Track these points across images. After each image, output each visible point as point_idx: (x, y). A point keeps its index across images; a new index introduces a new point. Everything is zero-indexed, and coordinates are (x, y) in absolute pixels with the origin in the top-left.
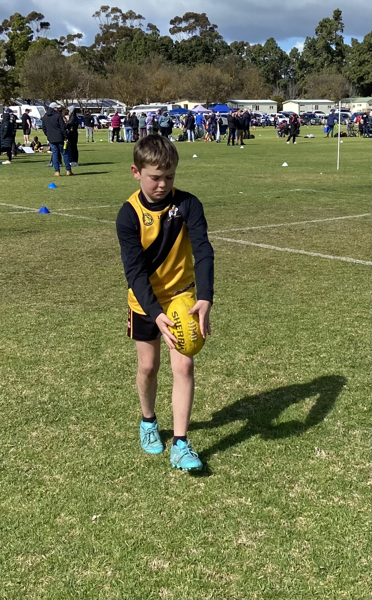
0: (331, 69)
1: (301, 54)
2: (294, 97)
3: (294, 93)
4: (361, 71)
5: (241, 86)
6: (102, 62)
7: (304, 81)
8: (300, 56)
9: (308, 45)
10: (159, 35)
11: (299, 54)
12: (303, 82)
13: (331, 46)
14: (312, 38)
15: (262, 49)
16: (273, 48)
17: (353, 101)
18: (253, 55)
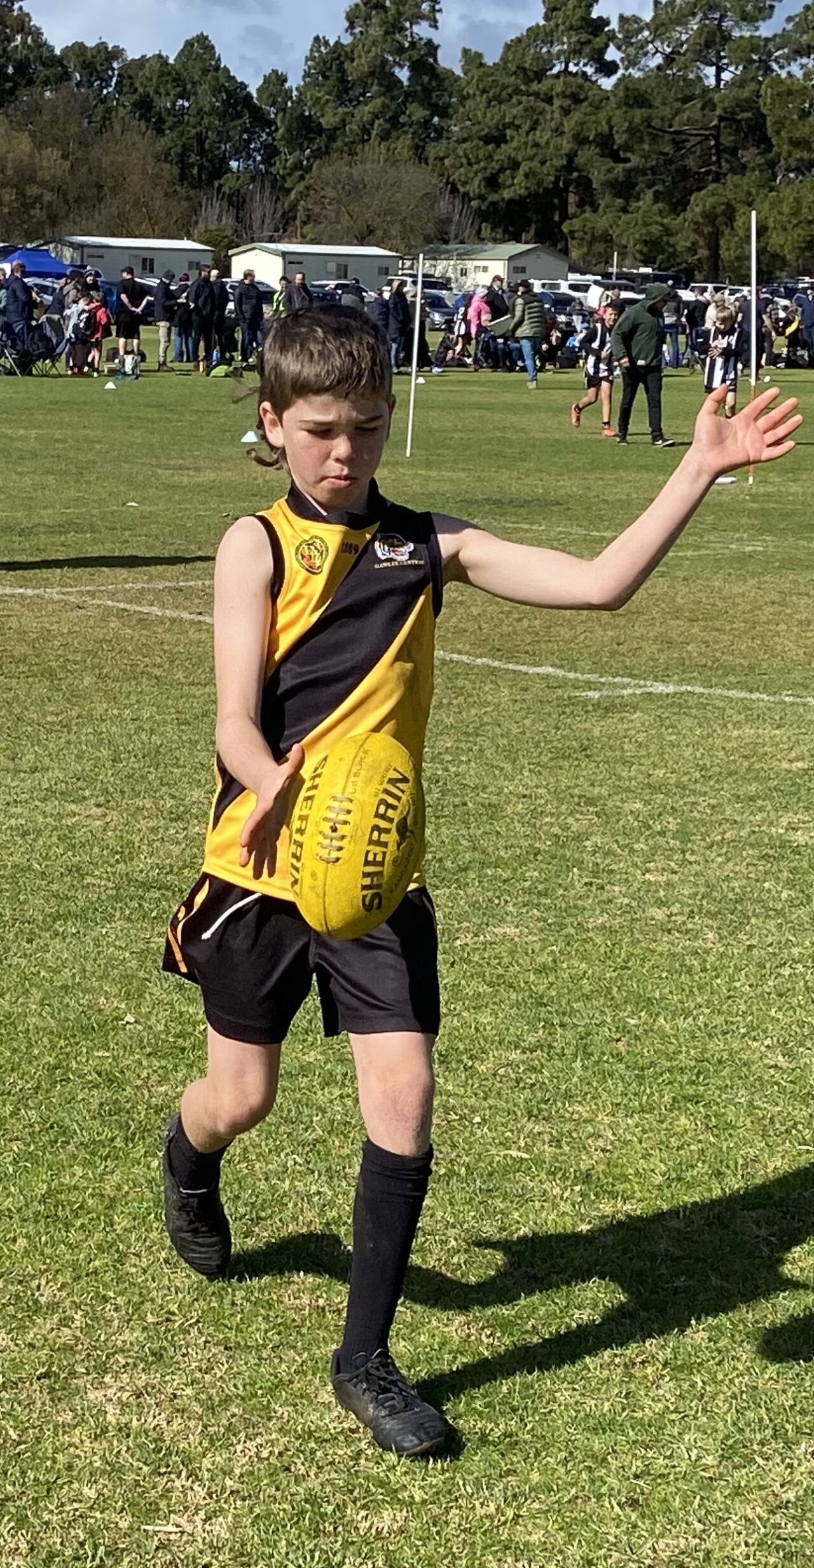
0: (393, 146)
1: (295, 93)
2: (267, 234)
3: (267, 221)
4: (490, 157)
5: (95, 191)
7: (303, 184)
8: (291, 97)
9: (318, 64)
11: (288, 94)
12: (301, 187)
13: (397, 70)
14: (332, 43)
15: (169, 74)
16: (205, 71)
17: (460, 257)
18: (141, 90)
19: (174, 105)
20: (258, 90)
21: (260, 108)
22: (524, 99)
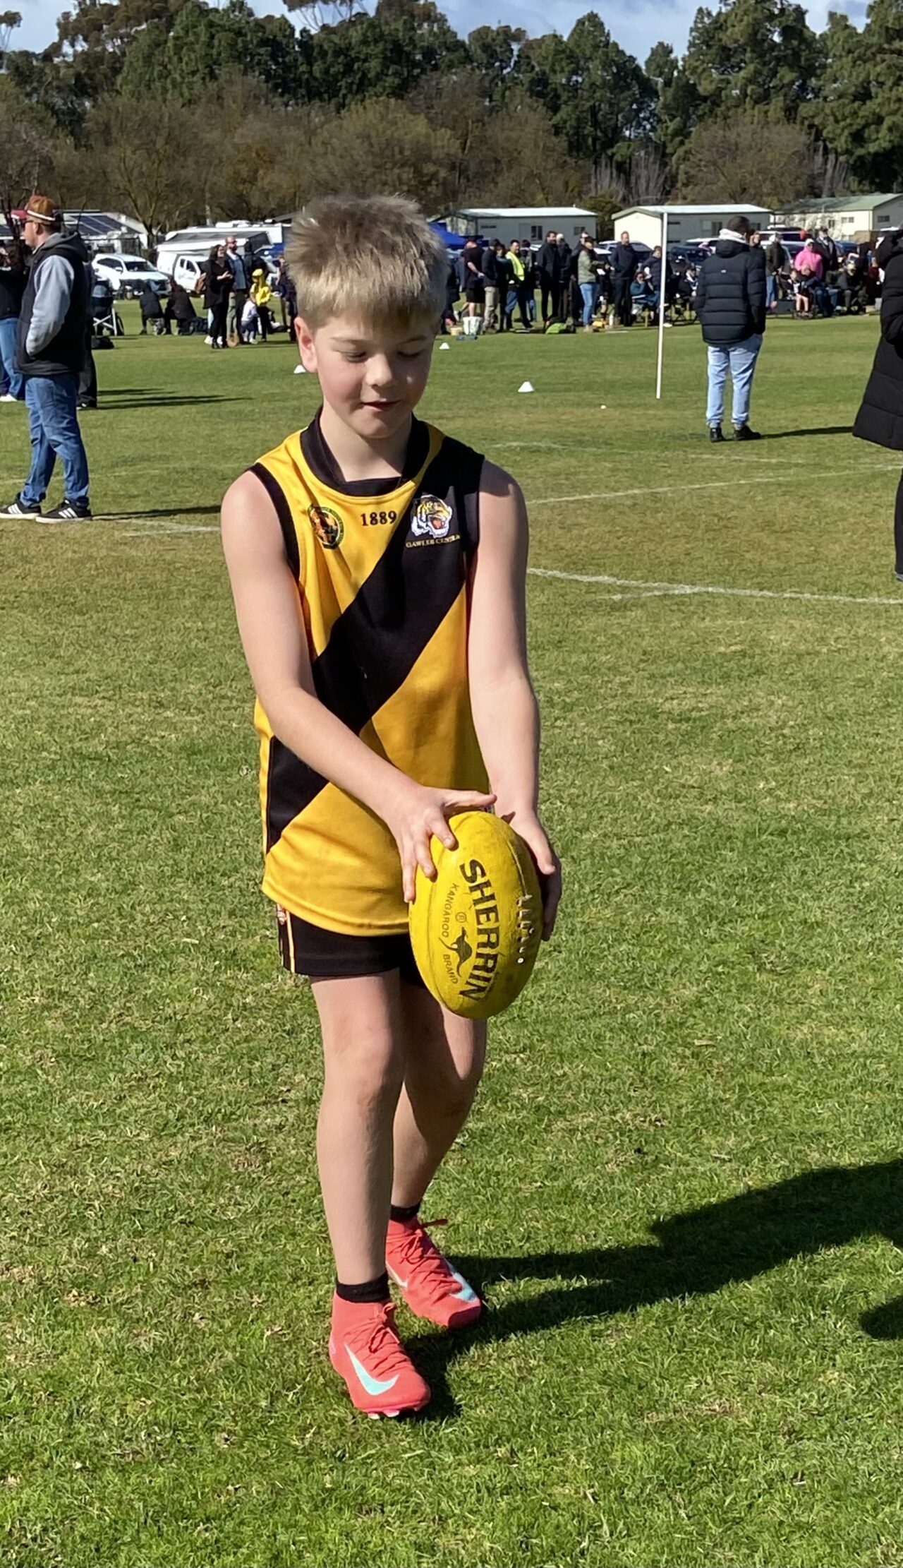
0: (765, 109)
1: (680, 63)
2: (650, 198)
3: (652, 185)
4: (856, 114)
5: (493, 166)
6: (80, 99)
7: (683, 148)
8: (677, 67)
9: (702, 34)
10: (251, 14)
11: (673, 64)
12: (681, 151)
14: (713, 14)
15: (563, 52)
16: (596, 47)
17: (830, 208)
18: (537, 69)
19: (569, 80)
20: (647, 63)
21: (648, 79)
22: (887, 57)
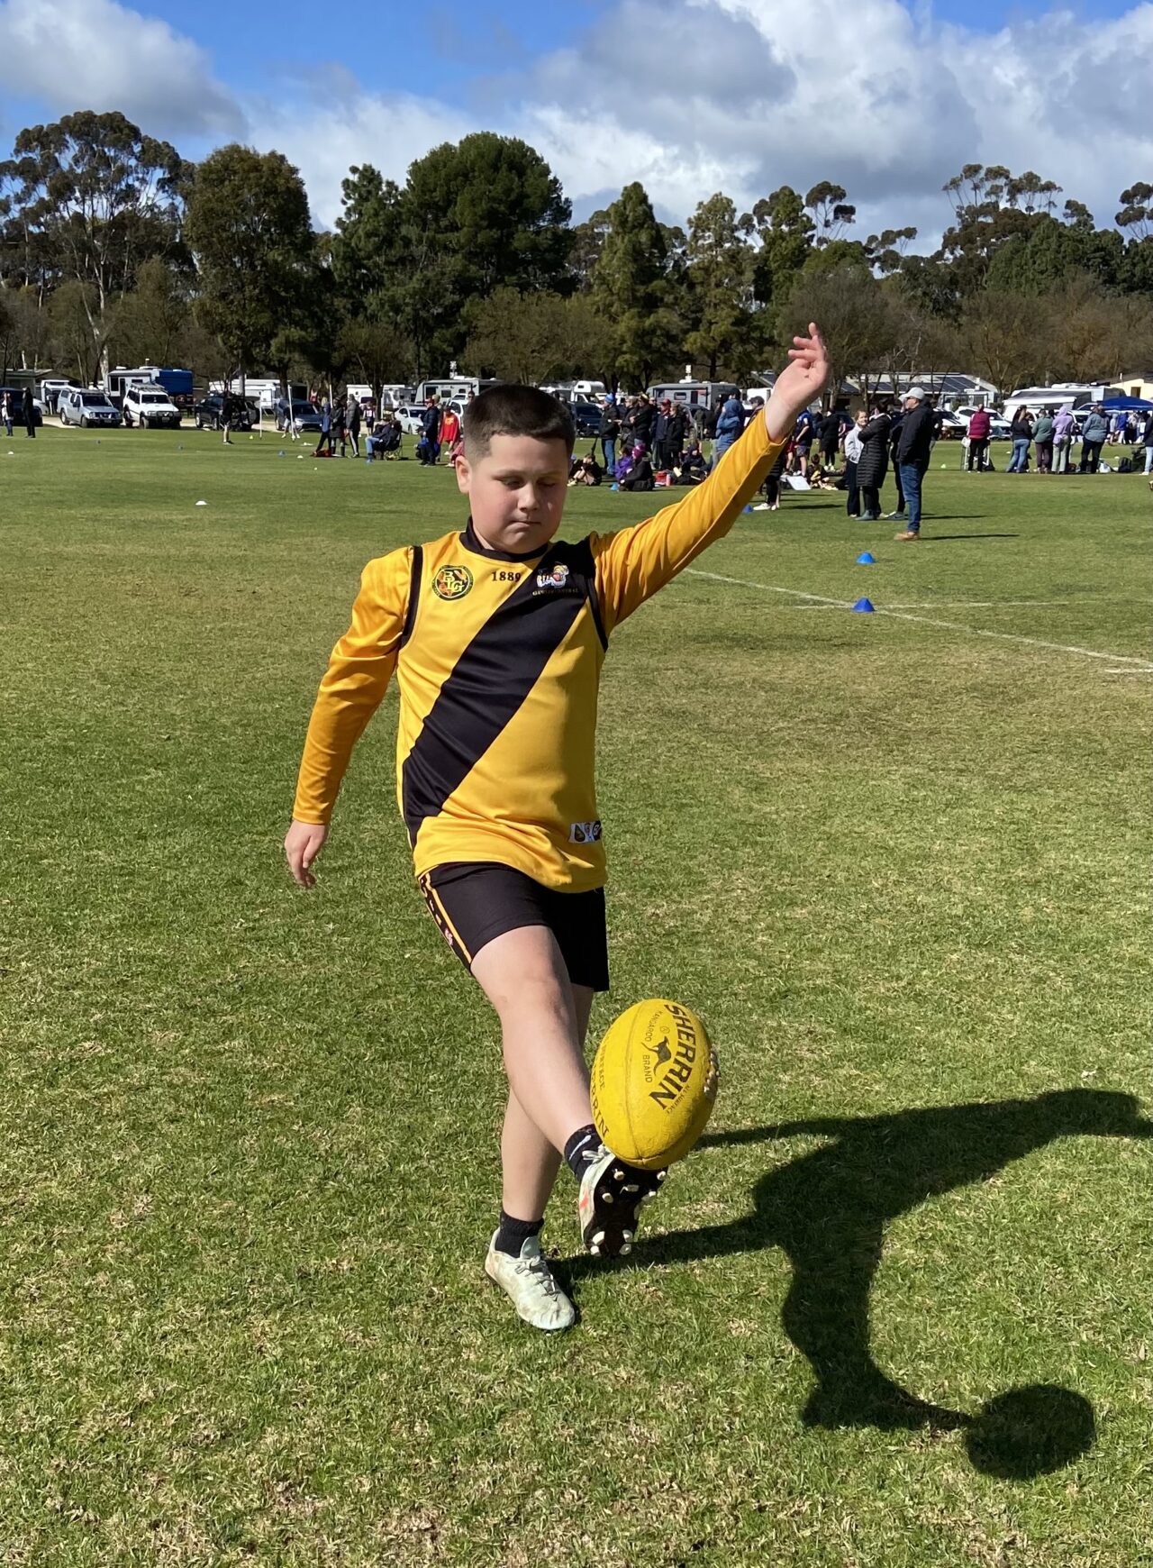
6: (952, 291)
10: (1093, 227)
